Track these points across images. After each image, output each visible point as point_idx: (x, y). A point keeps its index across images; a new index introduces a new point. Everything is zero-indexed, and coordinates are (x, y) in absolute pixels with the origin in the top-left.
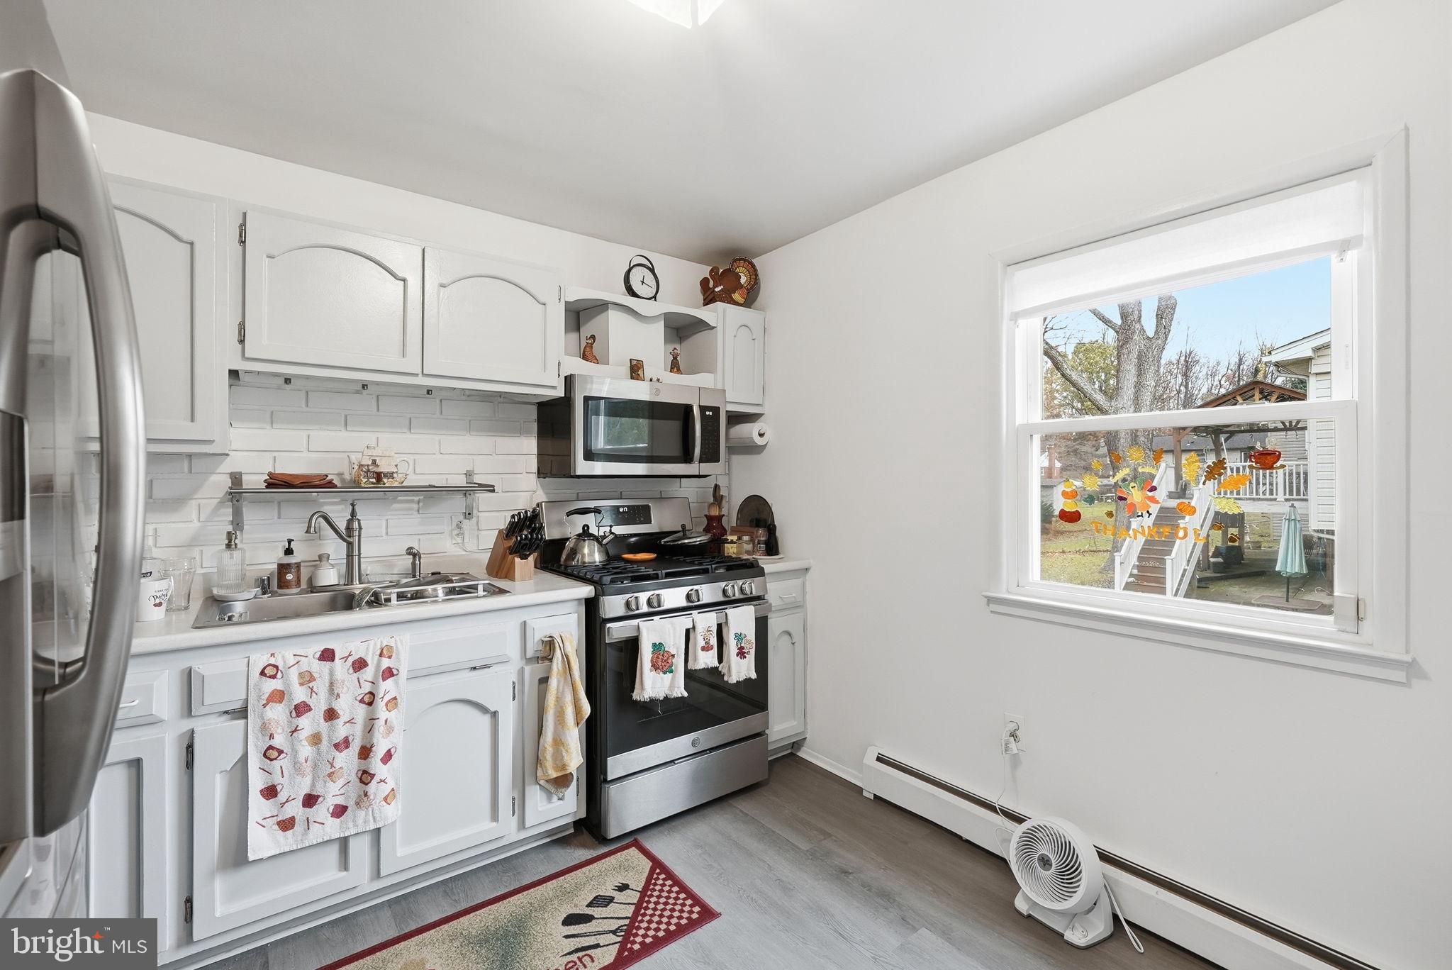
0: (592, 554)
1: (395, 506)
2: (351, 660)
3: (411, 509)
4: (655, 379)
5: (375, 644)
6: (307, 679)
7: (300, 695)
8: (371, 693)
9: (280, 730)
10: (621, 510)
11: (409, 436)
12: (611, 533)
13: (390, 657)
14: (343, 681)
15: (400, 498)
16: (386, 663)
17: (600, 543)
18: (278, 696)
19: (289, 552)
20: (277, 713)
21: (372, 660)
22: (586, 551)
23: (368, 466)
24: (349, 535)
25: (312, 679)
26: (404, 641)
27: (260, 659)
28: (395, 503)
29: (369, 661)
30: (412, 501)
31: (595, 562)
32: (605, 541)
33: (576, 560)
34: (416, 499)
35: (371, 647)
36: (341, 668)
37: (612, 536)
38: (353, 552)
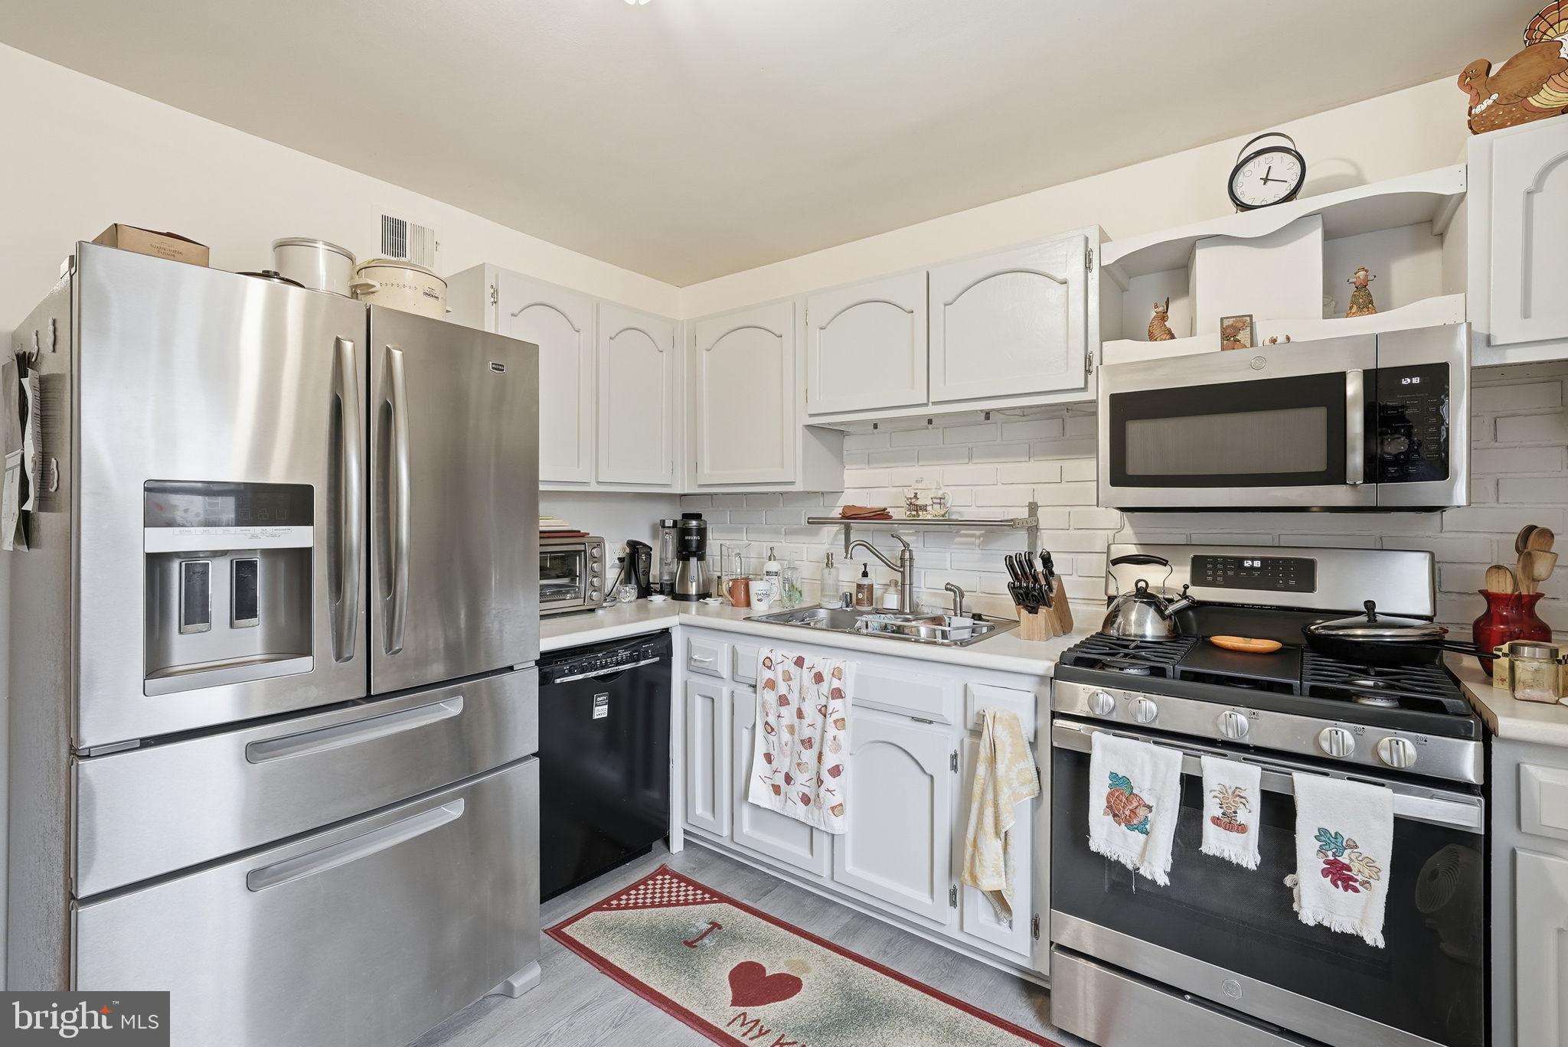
0: (1141, 623)
1: (958, 539)
2: (814, 671)
3: (973, 544)
4: (1281, 339)
5: (831, 664)
6: (788, 678)
7: (782, 688)
8: (826, 706)
9: (772, 712)
10: (1248, 564)
11: (970, 466)
12: (1184, 596)
13: (840, 679)
14: (808, 688)
15: (962, 532)
16: (836, 684)
17: (1160, 611)
18: (771, 684)
19: (865, 574)
20: (770, 697)
21: (826, 676)
22: (1133, 616)
23: (911, 499)
24: (904, 565)
25: (790, 679)
26: (851, 666)
27: (765, 652)
28: (958, 537)
29: (825, 678)
30: (973, 536)
31: (1144, 636)
32: (1171, 608)
33: (1116, 626)
34: (978, 533)
35: (828, 665)
36: (807, 676)
37: (1184, 602)
38: (904, 582)
